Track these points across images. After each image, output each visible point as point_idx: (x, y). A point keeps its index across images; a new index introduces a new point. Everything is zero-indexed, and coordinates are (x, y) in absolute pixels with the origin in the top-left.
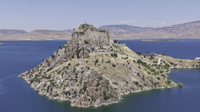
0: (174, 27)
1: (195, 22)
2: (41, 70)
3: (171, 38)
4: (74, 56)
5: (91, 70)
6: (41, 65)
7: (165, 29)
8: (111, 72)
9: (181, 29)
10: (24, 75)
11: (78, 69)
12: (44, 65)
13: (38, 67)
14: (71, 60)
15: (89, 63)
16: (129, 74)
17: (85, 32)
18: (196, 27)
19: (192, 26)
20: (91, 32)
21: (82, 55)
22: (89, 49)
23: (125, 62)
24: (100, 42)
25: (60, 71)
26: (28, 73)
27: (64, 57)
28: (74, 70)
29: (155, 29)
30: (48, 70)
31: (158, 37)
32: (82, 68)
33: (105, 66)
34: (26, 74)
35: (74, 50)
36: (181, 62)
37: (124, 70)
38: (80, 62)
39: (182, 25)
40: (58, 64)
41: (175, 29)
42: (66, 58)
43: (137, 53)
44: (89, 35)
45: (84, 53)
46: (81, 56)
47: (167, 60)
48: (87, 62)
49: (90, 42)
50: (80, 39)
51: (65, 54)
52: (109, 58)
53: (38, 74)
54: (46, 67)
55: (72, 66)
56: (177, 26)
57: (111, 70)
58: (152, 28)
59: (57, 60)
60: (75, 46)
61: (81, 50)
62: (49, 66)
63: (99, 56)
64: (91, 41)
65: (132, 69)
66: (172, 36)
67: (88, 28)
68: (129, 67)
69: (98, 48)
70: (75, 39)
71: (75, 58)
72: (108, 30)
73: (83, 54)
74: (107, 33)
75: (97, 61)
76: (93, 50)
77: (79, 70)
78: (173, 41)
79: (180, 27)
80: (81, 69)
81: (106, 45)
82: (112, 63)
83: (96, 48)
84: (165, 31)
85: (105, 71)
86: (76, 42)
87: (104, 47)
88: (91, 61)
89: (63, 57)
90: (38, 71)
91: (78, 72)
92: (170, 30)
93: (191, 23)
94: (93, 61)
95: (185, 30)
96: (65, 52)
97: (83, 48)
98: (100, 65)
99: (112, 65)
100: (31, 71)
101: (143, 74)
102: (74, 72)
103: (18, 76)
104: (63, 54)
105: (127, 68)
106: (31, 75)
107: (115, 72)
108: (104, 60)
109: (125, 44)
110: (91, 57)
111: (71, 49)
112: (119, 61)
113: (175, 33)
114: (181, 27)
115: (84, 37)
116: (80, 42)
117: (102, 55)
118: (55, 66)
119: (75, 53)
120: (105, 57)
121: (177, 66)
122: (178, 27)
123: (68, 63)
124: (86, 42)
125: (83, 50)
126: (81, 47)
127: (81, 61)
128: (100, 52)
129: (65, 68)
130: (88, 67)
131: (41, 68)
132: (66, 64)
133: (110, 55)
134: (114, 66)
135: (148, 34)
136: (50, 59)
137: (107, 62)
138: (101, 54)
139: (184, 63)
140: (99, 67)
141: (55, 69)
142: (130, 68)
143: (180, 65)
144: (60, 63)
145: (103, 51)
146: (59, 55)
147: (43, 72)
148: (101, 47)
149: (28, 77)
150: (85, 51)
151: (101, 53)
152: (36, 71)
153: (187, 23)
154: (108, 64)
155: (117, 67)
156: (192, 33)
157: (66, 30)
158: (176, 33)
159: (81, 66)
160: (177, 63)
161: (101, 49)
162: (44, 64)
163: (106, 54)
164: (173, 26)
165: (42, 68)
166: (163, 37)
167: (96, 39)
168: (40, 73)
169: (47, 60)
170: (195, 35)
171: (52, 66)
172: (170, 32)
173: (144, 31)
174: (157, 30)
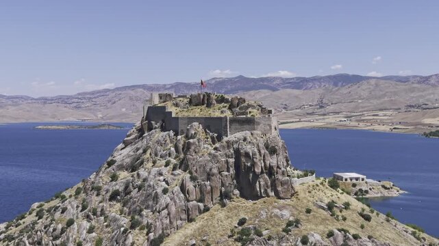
0: (83, 96)
1: (125, 88)
7: (64, 100)
9: (98, 101)
14: (223, 205)
17: (256, 120)
18: (131, 99)
19: (122, 96)
21: (269, 190)
27: (195, 197)
30: (157, 243)
31: (54, 118)
35: (226, 173)
39: (98, 93)
40: (179, 221)
41: (84, 101)
45: (278, 183)
48: (308, 211)
51: (195, 187)
56: (89, 96)
58: (29, 97)
66: (85, 116)
71: (234, 197)
73: (274, 186)
75: (331, 207)
79: (95, 98)
84: (65, 105)
88: (312, 206)
89: (190, 198)
92: (75, 105)
93: (117, 89)
94: (320, 207)
95: (109, 105)
96: (194, 178)
104: (190, 186)
111: (213, 171)
113: (88, 109)
114: (98, 97)
118: (172, 227)
119: (230, 179)
122: (90, 98)
124: (271, 150)
125: (271, 174)
135: (28, 111)
144: (184, 216)
150: (281, 178)
153: (109, 90)
156: (124, 110)
158: (91, 109)
164: (79, 94)
166: (65, 120)
170: (136, 116)
171: (163, 229)
172: (76, 107)
173: (16, 104)
174: (45, 103)
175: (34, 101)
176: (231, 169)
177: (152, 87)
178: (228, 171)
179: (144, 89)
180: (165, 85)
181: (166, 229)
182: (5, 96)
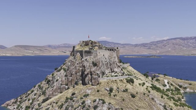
0: (153, 43)
1: (172, 39)
2: (33, 100)
3: (150, 54)
4: (78, 82)
5: (107, 103)
6: (32, 92)
7: (144, 45)
8: (132, 106)
9: (159, 45)
10: (10, 104)
11: (88, 102)
12: (35, 92)
13: (29, 95)
14: (74, 87)
15: (100, 92)
16: (154, 107)
17: (92, 51)
18: (173, 44)
19: (169, 43)
20: (100, 51)
21: (90, 82)
22: (98, 72)
23: (144, 90)
24: (110, 64)
25: (62, 105)
26: (16, 102)
27: (65, 83)
28: (82, 104)
29: (134, 45)
30: (44, 101)
31: (138, 53)
32: (95, 101)
33: (122, 97)
34: (13, 103)
35: (78, 74)
36: (190, 84)
37: (146, 101)
38: (89, 92)
40: (57, 93)
41: (153, 45)
42: (67, 85)
43: (144, 75)
44: (98, 54)
45: (93, 79)
46: (88, 83)
47: (174, 82)
48: (98, 91)
49: (99, 64)
50: (86, 60)
51: (65, 79)
52: (125, 85)
53: (30, 105)
54: (40, 96)
55: (79, 97)
56: (155, 43)
57: (132, 103)
58: (130, 44)
59: (55, 87)
60: (79, 69)
61: (88, 74)
62: (45, 95)
63: (112, 83)
64: (101, 63)
65: (155, 99)
67: (95, 46)
68: (150, 96)
69: (109, 72)
70: (78, 60)
71: (79, 84)
72: (118, 48)
73: (91, 80)
74: (117, 52)
75: (111, 90)
76: (103, 73)
77: (89, 104)
78: (155, 57)
80: (92, 103)
81: (117, 67)
82: (129, 92)
83: (107, 72)
84: (144, 47)
85: (124, 104)
86: (80, 63)
87: (116, 70)
88: (103, 89)
89: (63, 84)
90: (29, 100)
91: (89, 106)
92: (148, 47)
93: (168, 40)
94: (107, 90)
95: (163, 47)
96: (66, 76)
97: (91, 72)
98: (116, 96)
99: (131, 95)
100: (19, 100)
101: (170, 106)
102: (84, 107)
103: (2, 106)
104: (64, 79)
105: (150, 98)
106: (19, 106)
107: (137, 106)
108: (120, 87)
109: (129, 64)
110: (102, 84)
111: (73, 73)
112: (137, 89)
113: (153, 49)
114: (159, 43)
115: (92, 57)
116: (86, 64)
117: (116, 81)
118: (53, 95)
119: (79, 77)
120: (120, 84)
121: (188, 90)
122: (156, 44)
123: (71, 91)
124: (95, 64)
125: (91, 75)
126: (88, 70)
127: (89, 90)
128: (112, 76)
129: (69, 100)
130: (102, 100)
131: (32, 96)
132: (68, 93)
133: (125, 81)
134: (133, 96)
135: (128, 50)
136: (44, 84)
137: (124, 91)
138: (114, 80)
139: (194, 86)
140: (115, 99)
141: (53, 99)
142: (153, 99)
143: (191, 88)
144: (59, 91)
145: (116, 76)
146: (57, 80)
147: (36, 103)
148: (112, 70)
149: (16, 108)
150: (94, 76)
151: (114, 78)
152: (26, 100)
153: (164, 40)
154: (125, 93)
155: (137, 98)
156: (170, 49)
157: (46, 46)
158: (155, 49)
159: (92, 98)
160: (186, 85)
161: (112, 72)
162: (36, 90)
163: (120, 79)
164: (151, 42)
165: (34, 97)
166: (143, 54)
167: (106, 60)
168: (31, 104)
169: (40, 85)
170: (174, 52)
171: (49, 95)
172: (148, 48)
173: (124, 47)
174: (136, 46)
175: (132, 46)
176: (80, 72)
177: (184, 38)
178: (79, 73)
179: (180, 39)
180: (191, 37)
181: (50, 95)
182: (121, 44)
